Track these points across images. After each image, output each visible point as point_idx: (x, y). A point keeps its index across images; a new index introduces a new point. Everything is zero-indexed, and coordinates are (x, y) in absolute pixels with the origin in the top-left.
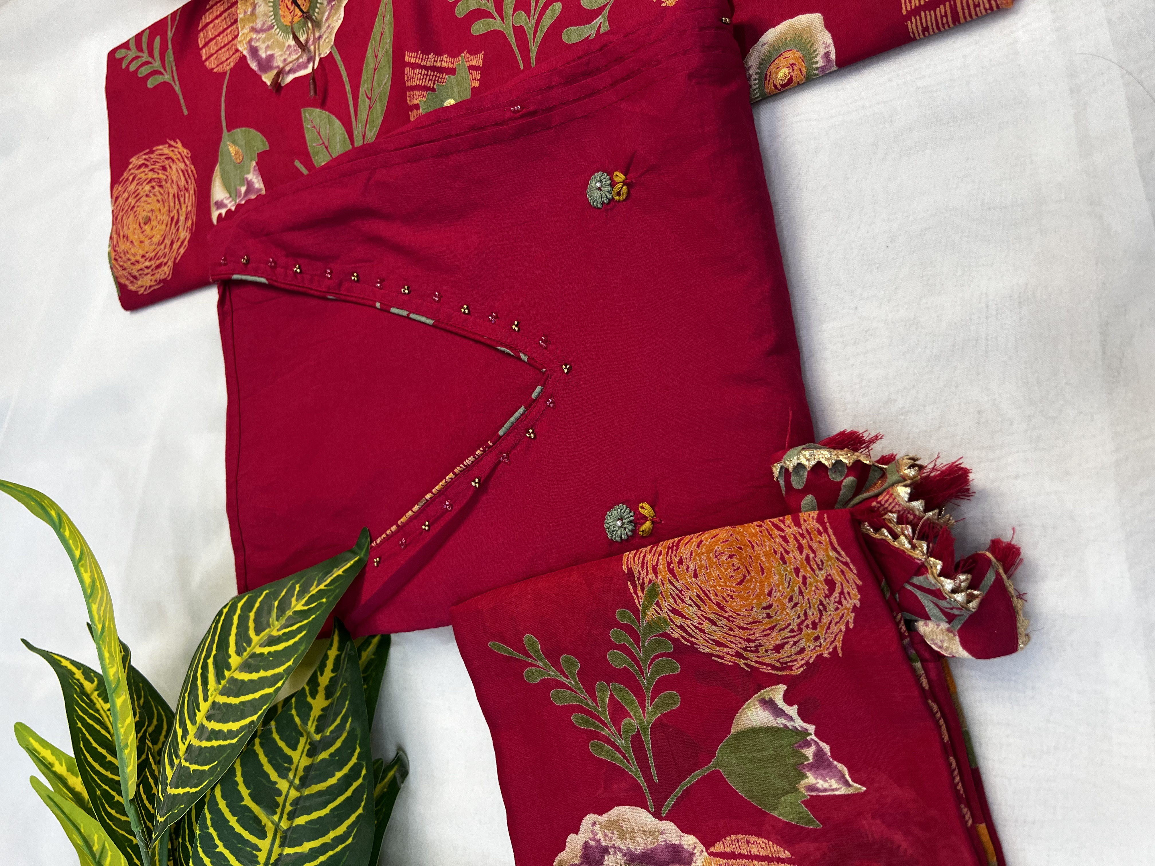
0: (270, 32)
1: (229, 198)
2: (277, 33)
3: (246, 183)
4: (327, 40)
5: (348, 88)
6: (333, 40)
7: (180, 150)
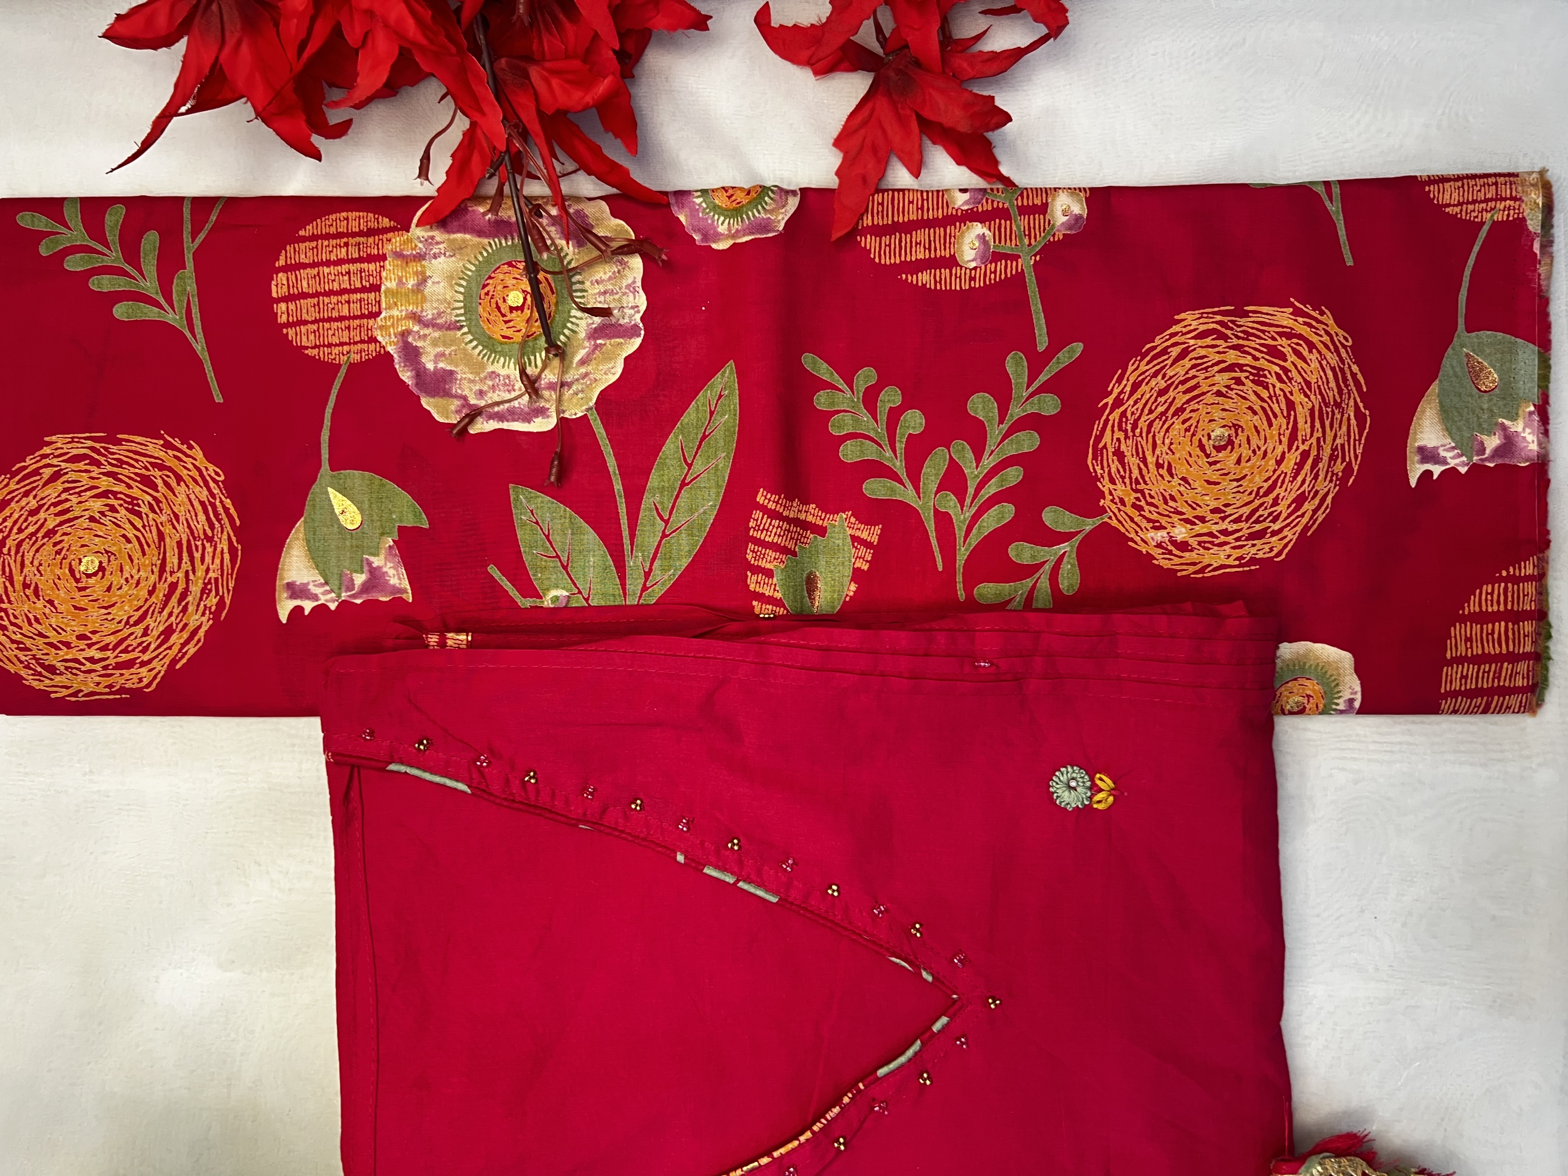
0: (451, 333)
1: (322, 585)
2: (468, 340)
3: (366, 568)
4: (580, 395)
5: (618, 486)
6: (594, 400)
7: (197, 463)
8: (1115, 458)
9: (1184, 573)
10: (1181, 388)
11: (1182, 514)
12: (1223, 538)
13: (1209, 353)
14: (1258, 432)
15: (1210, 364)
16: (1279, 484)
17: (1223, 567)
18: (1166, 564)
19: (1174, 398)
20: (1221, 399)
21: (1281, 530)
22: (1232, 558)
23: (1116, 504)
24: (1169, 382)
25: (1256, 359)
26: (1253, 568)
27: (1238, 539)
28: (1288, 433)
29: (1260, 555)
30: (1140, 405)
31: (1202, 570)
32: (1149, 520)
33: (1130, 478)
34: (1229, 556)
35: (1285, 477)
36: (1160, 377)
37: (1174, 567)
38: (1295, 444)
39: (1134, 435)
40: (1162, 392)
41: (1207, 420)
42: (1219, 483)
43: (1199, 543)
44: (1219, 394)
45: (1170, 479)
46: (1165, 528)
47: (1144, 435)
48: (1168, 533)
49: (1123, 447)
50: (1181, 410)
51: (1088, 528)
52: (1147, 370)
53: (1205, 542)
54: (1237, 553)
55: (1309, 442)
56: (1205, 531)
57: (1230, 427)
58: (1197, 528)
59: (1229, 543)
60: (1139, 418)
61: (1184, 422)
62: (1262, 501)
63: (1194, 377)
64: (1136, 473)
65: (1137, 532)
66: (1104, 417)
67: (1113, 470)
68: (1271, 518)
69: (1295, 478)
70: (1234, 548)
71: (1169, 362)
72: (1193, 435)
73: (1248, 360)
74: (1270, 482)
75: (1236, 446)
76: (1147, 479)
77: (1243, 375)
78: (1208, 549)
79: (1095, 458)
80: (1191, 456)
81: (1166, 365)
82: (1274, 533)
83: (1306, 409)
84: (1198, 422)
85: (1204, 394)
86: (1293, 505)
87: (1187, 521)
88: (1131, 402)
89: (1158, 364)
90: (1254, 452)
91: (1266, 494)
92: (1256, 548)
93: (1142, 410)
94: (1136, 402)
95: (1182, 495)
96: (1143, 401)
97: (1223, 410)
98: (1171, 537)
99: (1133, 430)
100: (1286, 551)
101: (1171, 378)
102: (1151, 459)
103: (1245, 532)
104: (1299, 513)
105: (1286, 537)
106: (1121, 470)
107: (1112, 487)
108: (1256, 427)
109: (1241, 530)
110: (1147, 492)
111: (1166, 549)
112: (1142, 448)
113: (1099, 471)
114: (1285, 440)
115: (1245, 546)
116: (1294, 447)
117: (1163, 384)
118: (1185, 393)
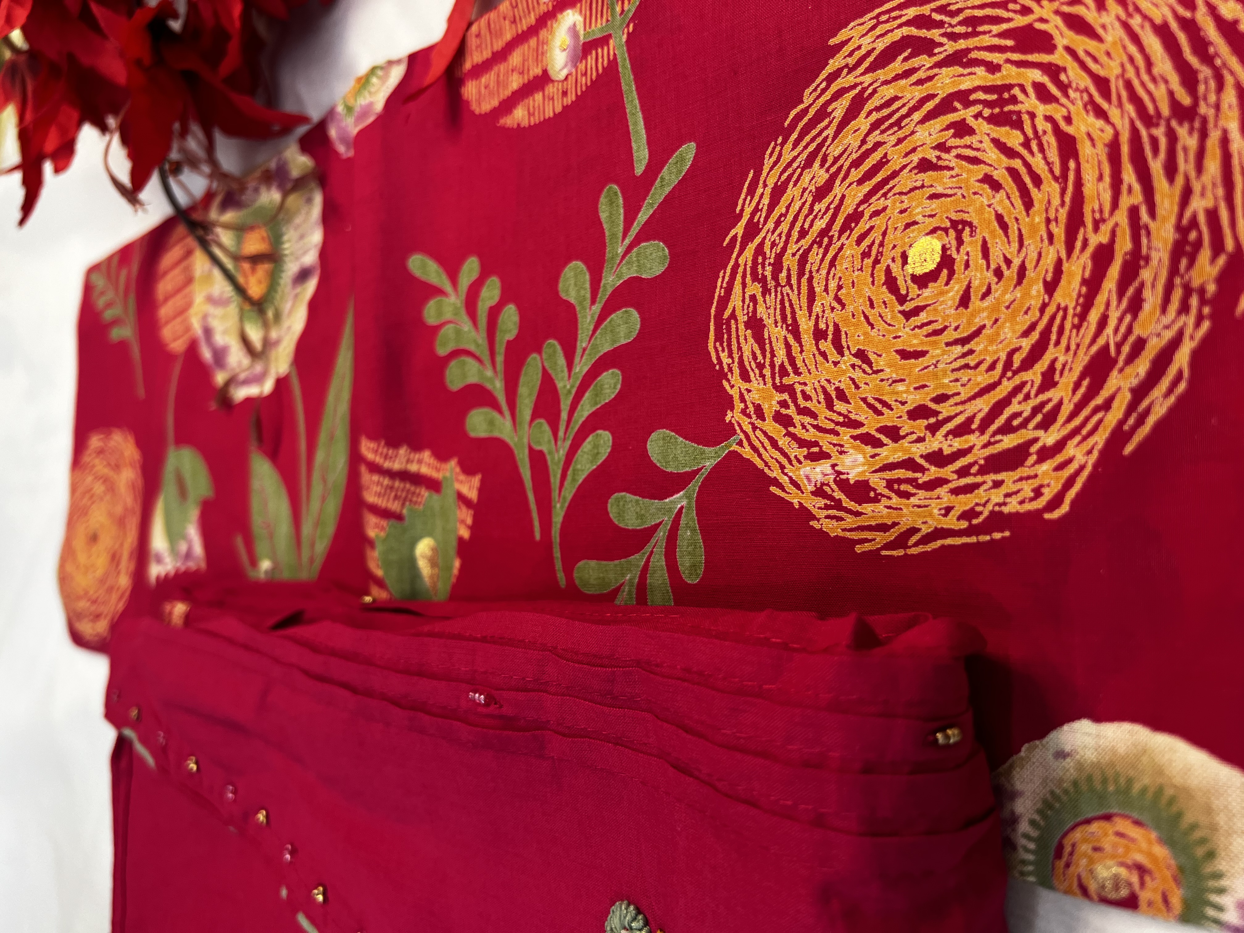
1: (169, 553)
3: (186, 540)
4: (285, 351)
5: (303, 446)
6: (293, 353)
7: (132, 449)
8: (749, 332)
9: (867, 547)
10: (856, 175)
11: (857, 424)
12: (934, 472)
13: (903, 89)
14: (1004, 227)
15: (904, 111)
16: (1054, 337)
17: (939, 533)
18: (832, 528)
19: (843, 197)
20: (927, 177)
21: (1060, 445)
22: (954, 514)
23: (749, 416)
24: (833, 170)
25: (993, 68)
26: (997, 536)
27: (963, 472)
28: (1063, 214)
29: (1013, 506)
30: (784, 227)
31: (901, 541)
32: (802, 443)
33: (772, 365)
34: (948, 510)
35: (1064, 318)
36: (817, 164)
37: (848, 535)
38: (1080, 237)
39: (778, 284)
40: (821, 193)
41: (901, 225)
42: (923, 354)
43: (890, 484)
44: (925, 166)
45: (837, 358)
46: (828, 456)
47: (794, 281)
48: (833, 466)
49: (761, 310)
50: (855, 217)
51: (709, 464)
52: (795, 158)
53: (899, 481)
54: (964, 503)
55: (1110, 225)
56: (899, 456)
57: (946, 230)
58: (884, 452)
59: (946, 481)
60: (784, 249)
61: (859, 242)
62: (1017, 380)
63: (878, 145)
64: (781, 355)
65: (782, 467)
66: (732, 263)
67: (747, 354)
68: (1039, 417)
69: (1083, 316)
70: (956, 492)
71: (830, 131)
72: (877, 262)
73: (981, 77)
74: (1035, 336)
75: (959, 266)
76: (799, 363)
77: (967, 114)
78: (907, 495)
79: (719, 338)
80: (872, 306)
81: (827, 137)
82: (1045, 454)
83: (1100, 146)
84: (884, 234)
85: (895, 174)
86: (1085, 383)
87: (867, 440)
88: (770, 225)
89: (813, 140)
90: (999, 273)
91: (1028, 363)
92: (1003, 490)
93: (789, 235)
94: (778, 223)
95: (857, 387)
96: (790, 217)
97: (934, 196)
98: (839, 473)
99: (775, 277)
100: (1071, 494)
101: (836, 159)
102: (806, 325)
103: (979, 455)
104: (1099, 400)
105: (1070, 461)
106: (758, 352)
107: (744, 386)
108: (999, 218)
109: (969, 450)
110: (798, 388)
111: (831, 498)
112: (791, 305)
113: (726, 360)
114: (1059, 231)
115: (977, 486)
116: (1079, 244)
117: (822, 176)
118: (860, 182)
